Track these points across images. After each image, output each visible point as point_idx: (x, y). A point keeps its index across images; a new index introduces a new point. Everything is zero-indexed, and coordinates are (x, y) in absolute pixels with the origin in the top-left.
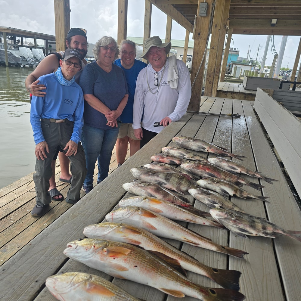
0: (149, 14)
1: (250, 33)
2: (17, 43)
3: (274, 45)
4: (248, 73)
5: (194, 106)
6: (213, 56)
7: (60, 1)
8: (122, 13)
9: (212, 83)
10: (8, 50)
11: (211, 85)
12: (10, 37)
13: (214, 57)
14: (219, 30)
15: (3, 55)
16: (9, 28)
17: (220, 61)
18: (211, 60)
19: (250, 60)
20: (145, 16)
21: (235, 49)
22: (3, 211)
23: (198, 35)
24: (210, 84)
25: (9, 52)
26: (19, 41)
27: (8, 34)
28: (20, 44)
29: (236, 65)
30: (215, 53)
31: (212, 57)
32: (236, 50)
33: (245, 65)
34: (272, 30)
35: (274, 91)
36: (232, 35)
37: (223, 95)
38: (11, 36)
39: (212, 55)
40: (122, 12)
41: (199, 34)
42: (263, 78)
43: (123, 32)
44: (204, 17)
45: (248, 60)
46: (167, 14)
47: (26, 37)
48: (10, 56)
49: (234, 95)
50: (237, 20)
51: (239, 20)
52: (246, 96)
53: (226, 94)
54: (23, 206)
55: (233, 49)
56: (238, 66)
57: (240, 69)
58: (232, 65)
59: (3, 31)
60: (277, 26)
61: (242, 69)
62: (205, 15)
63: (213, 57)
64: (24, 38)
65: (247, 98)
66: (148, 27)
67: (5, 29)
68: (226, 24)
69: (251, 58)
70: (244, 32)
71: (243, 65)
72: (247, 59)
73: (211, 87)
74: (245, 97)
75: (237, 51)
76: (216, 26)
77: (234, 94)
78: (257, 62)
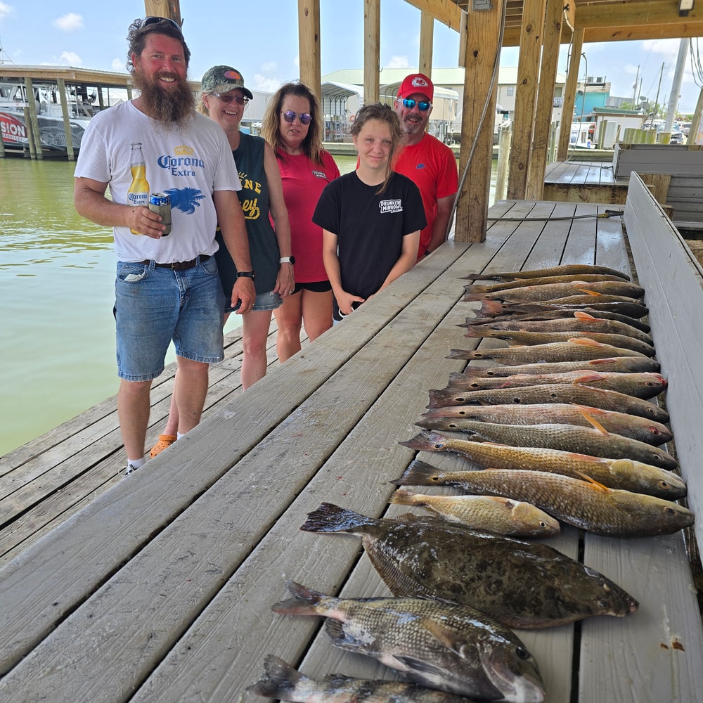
0: (373, 11)
1: (629, 36)
2: (90, 101)
3: (699, 61)
4: (632, 134)
5: (471, 224)
6: (526, 101)
7: (157, 2)
8: (306, 15)
9: (525, 168)
10: (71, 121)
11: (522, 171)
12: (74, 88)
13: (528, 105)
14: (537, 37)
15: (62, 131)
16: (70, 69)
17: (548, 113)
18: (521, 111)
19: (640, 101)
20: (365, 16)
21: (599, 79)
22: (54, 477)
23: (472, 57)
24: (521, 169)
25: (74, 124)
26: (93, 97)
27: (69, 83)
28: (97, 103)
29: (606, 118)
30: (529, 95)
31: (524, 103)
32: (603, 82)
33: (627, 116)
34: (685, 25)
35: (672, 177)
36: (584, 44)
37: (559, 194)
38: (76, 88)
39: (523, 99)
40: (307, 13)
41: (476, 54)
42: (664, 146)
43: (311, 59)
44: (484, 11)
45: (636, 103)
46: (420, 8)
47: (108, 86)
48: (78, 134)
49: (587, 192)
50: (595, 7)
51: (599, 6)
52: (616, 193)
53: (566, 190)
54: (97, 466)
55: (595, 81)
56: (610, 119)
57: (614, 127)
58: (596, 117)
59: (57, 77)
60: (693, 16)
61: (619, 126)
62: (487, 7)
63: (526, 105)
64: (104, 90)
65: (617, 198)
66: (374, 44)
67: (61, 72)
68: (559, 20)
69: (643, 98)
70: (614, 35)
71: (622, 116)
72: (634, 99)
73: (522, 178)
74: (614, 196)
75: (604, 85)
76: (529, 30)
77: (586, 190)
78: (659, 106)
